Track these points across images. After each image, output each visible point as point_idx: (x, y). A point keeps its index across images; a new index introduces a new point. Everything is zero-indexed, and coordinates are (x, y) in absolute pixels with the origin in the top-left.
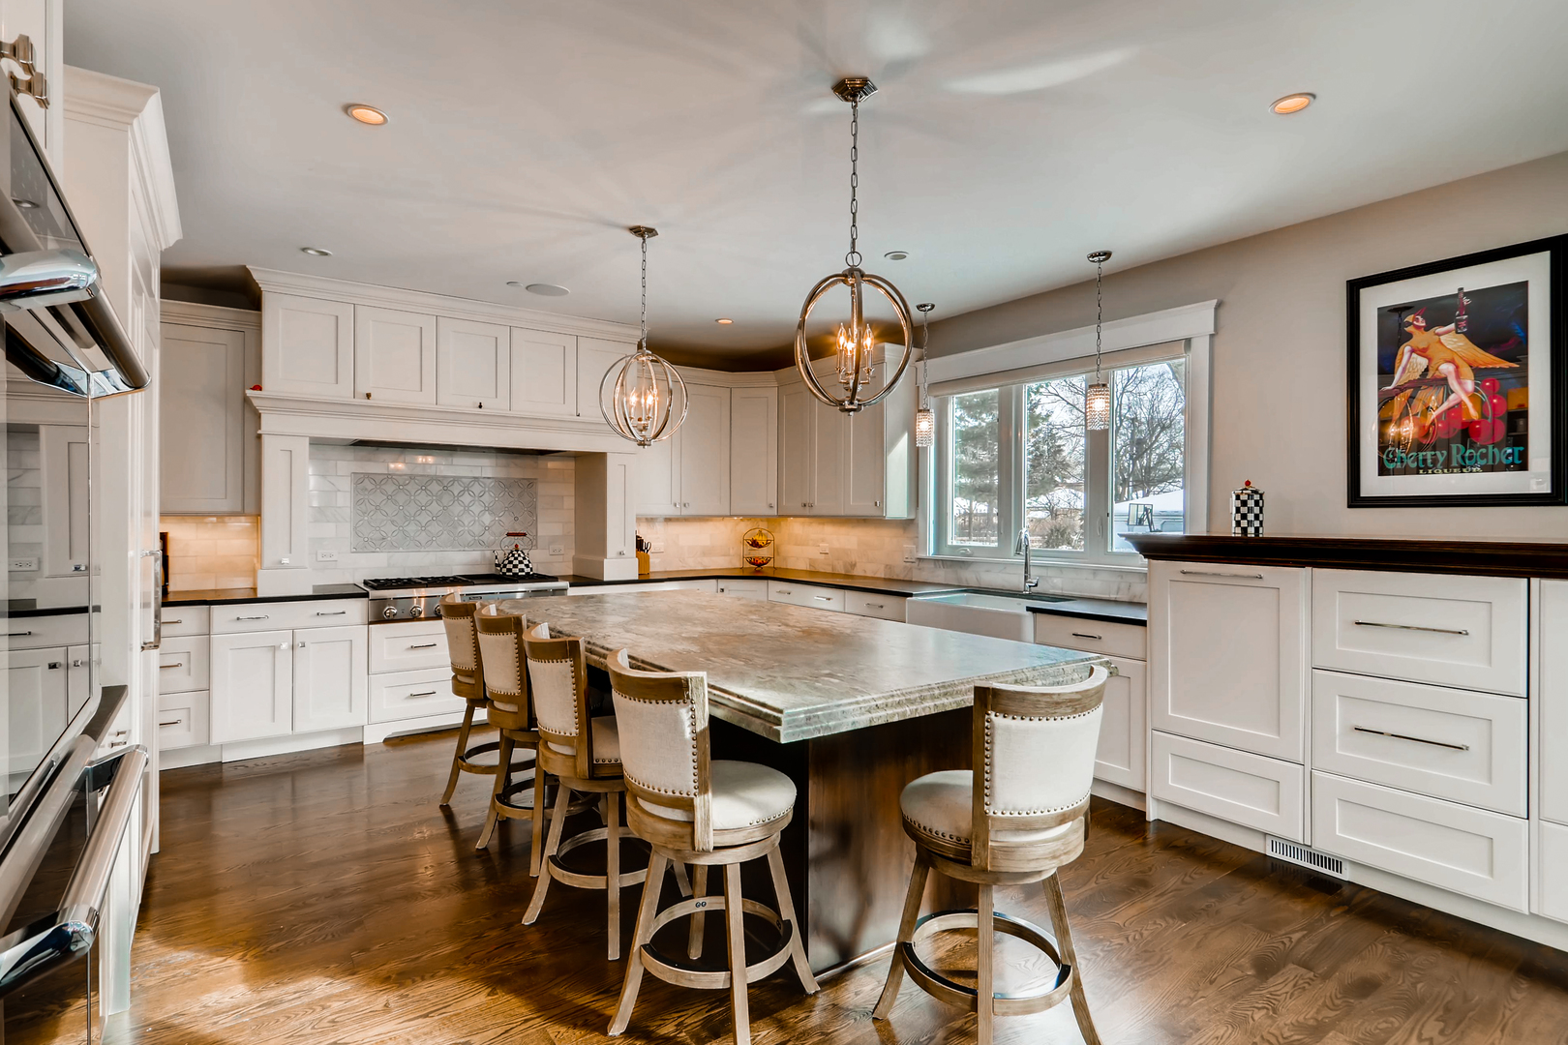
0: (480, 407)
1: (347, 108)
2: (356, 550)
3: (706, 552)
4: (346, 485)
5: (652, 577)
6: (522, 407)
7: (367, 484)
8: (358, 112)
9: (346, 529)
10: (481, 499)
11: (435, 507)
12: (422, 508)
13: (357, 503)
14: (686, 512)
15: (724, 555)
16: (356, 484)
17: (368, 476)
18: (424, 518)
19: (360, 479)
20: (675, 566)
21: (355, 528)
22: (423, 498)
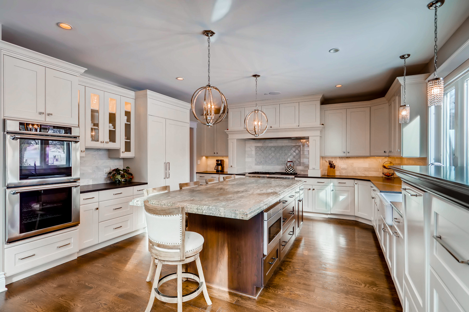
0: (271, 127)
1: (177, 78)
2: (256, 165)
3: (366, 170)
4: (254, 149)
5: (336, 177)
6: (283, 126)
7: (258, 149)
8: (178, 79)
9: (254, 159)
10: (285, 152)
11: (273, 154)
12: (270, 155)
13: (256, 153)
14: (348, 155)
15: (376, 171)
16: (256, 149)
17: (258, 147)
18: (270, 157)
19: (257, 147)
20: (344, 174)
21: (256, 159)
22: (270, 152)
